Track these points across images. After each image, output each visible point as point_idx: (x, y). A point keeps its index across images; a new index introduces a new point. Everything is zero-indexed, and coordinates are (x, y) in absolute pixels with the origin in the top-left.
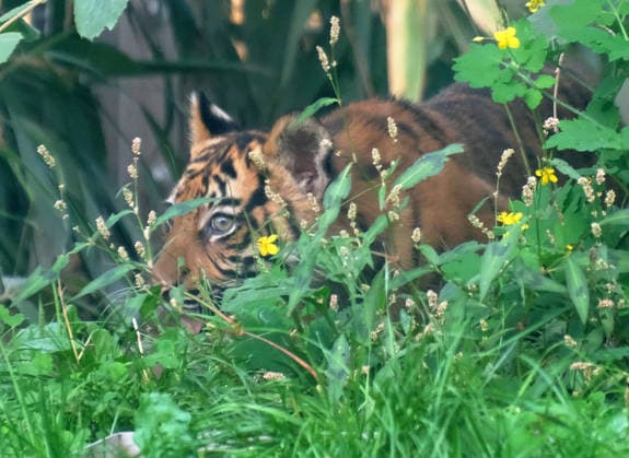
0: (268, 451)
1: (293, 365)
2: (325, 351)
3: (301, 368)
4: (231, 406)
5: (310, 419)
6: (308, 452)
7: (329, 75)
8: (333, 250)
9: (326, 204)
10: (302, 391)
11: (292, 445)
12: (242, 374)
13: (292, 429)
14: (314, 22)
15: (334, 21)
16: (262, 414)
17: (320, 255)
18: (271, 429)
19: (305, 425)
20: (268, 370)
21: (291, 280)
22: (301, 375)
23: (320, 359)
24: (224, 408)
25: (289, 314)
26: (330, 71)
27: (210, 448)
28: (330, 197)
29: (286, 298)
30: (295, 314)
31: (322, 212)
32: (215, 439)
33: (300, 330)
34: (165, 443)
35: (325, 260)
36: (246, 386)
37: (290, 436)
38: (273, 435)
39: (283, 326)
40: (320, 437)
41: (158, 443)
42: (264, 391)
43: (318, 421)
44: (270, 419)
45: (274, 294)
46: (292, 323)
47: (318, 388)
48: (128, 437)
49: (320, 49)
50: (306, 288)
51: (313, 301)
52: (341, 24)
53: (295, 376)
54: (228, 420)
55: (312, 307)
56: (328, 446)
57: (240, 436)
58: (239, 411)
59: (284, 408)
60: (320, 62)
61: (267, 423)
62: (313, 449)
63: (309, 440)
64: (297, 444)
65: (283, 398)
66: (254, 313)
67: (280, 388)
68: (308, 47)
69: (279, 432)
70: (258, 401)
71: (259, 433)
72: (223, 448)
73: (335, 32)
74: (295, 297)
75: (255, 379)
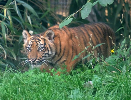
0: (113, 84)
1: (117, 70)
2: (122, 68)
3: (118, 70)
4: (107, 77)
5: (120, 79)
6: (120, 84)
7: (122, 24)
8: (123, 52)
9: (122, 44)
10: (118, 74)
11: (117, 83)
12: (109, 72)
13: (117, 80)
14: (119, 15)
15: (122, 15)
16: (112, 78)
17: (121, 53)
18: (114, 80)
19: (119, 79)
20: (113, 71)
21: (116, 57)
22: (118, 71)
23: (121, 69)
24: (106, 77)
25: (116, 62)
26: (122, 23)
27: (104, 83)
28: (122, 43)
29: (116, 59)
30: (117, 62)
31: (121, 45)
32: (105, 82)
33: (118, 65)
34: (97, 83)
35: (122, 53)
36: (109, 73)
37: (117, 81)
38: (114, 81)
39: (115, 64)
40: (121, 81)
41: (96, 83)
42: (112, 74)
43: (121, 79)
44: (114, 79)
45: (114, 59)
46: (117, 63)
47: (121, 74)
48: (91, 82)
49: (120, 20)
50: (119, 58)
51: (120, 60)
52: (123, 15)
53: (117, 72)
54: (107, 79)
55: (120, 61)
56: (123, 83)
57: (109, 81)
58: (108, 77)
59: (116, 77)
60: (120, 22)
61: (113, 79)
62: (120, 83)
63: (120, 82)
64: (118, 82)
65: (116, 75)
66: (110, 62)
67: (115, 74)
68: (118, 19)
69: (115, 81)
70: (111, 76)
71: (112, 81)
72: (106, 83)
73: (123, 17)
74: (117, 59)
75: (111, 72)
